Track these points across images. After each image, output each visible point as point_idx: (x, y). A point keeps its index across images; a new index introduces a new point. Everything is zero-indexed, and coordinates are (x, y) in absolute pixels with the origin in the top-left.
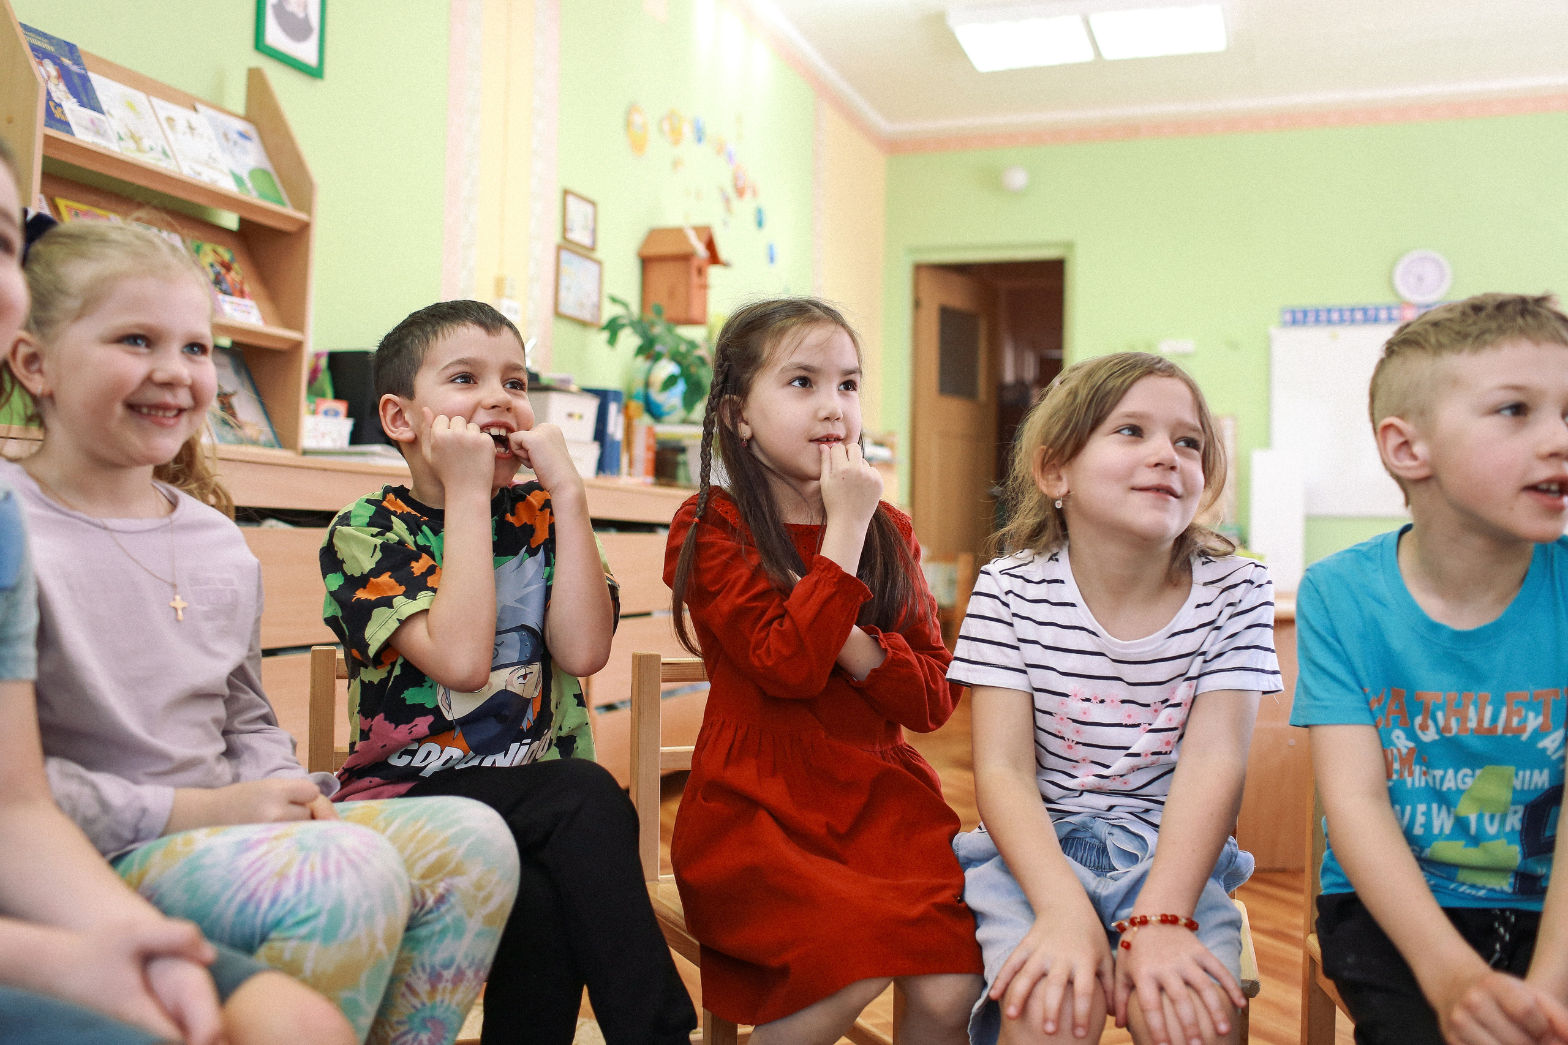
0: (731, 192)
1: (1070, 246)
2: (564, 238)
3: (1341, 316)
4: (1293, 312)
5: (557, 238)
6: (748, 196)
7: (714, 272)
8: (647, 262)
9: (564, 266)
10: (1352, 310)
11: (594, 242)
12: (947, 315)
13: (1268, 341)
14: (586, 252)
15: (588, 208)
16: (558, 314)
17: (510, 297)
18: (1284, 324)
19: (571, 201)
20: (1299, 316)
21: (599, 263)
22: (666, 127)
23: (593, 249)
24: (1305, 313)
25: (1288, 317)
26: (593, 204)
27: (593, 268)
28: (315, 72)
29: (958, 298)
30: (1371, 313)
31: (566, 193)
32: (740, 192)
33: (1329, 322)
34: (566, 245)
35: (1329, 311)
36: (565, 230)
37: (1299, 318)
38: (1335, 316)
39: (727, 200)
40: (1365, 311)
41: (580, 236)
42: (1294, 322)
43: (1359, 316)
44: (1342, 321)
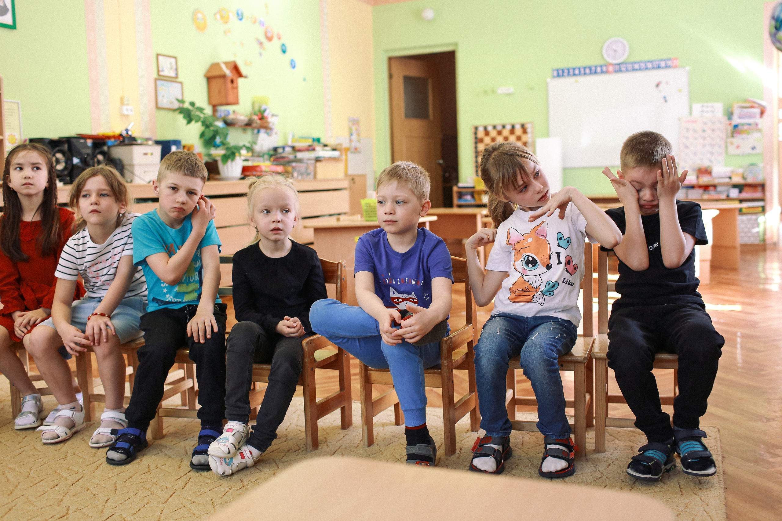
0: (263, 39)
1: (456, 44)
2: (159, 75)
3: (580, 72)
4: (557, 70)
5: (155, 75)
6: (275, 39)
7: (240, 81)
8: (209, 79)
9: (159, 88)
10: (585, 68)
11: (177, 74)
12: (407, 79)
13: (547, 85)
14: (174, 79)
15: (173, 61)
16: (158, 108)
17: (128, 105)
18: (554, 77)
19: (160, 58)
20: (560, 72)
21: (181, 83)
22: (218, 16)
23: (177, 77)
24: (563, 71)
25: (555, 73)
26: (175, 58)
27: (178, 86)
28: (13, 27)
29: (414, 71)
30: (593, 69)
31: (158, 55)
32: (270, 39)
33: (574, 75)
34: (160, 78)
35: (574, 69)
36: (158, 71)
37: (560, 73)
38: (577, 72)
39: (261, 44)
40: (590, 69)
41: (168, 72)
42: (558, 76)
43: (588, 71)
44: (580, 74)
